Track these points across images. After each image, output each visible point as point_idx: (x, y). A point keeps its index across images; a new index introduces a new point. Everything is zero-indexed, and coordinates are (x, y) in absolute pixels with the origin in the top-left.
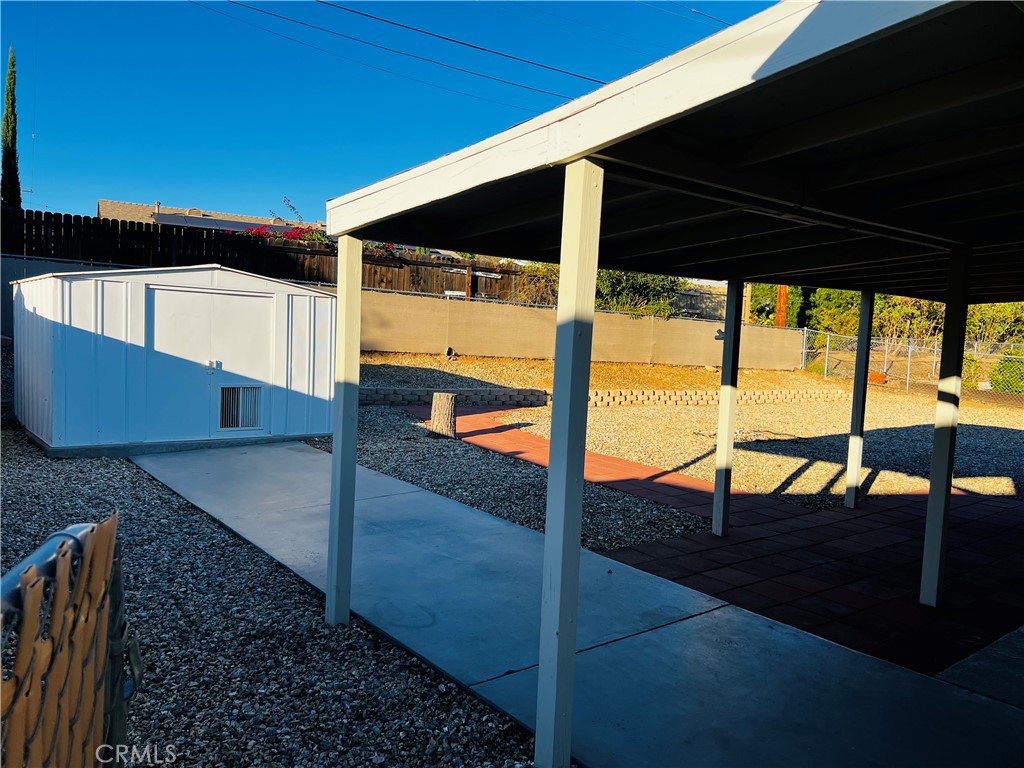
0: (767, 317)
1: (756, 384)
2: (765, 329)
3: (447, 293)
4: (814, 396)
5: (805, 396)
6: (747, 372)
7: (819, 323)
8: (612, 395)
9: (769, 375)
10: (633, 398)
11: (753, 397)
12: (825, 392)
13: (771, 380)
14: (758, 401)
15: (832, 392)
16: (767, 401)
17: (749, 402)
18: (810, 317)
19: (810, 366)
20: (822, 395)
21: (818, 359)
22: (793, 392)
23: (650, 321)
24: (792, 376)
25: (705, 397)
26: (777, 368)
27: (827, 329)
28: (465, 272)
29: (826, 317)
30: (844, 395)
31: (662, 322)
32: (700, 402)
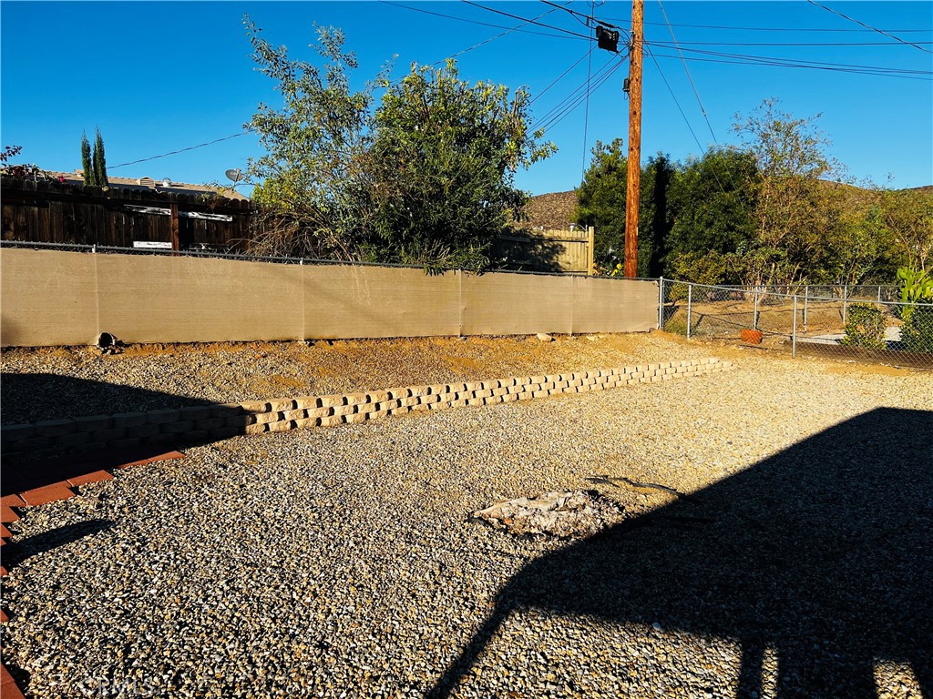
0: (615, 267)
1: (603, 356)
2: (612, 280)
3: (137, 244)
4: (679, 370)
5: (669, 371)
6: (591, 338)
7: (674, 271)
8: (374, 400)
9: (620, 340)
10: (412, 401)
11: (598, 380)
12: (694, 362)
13: (623, 348)
14: (606, 385)
15: (703, 361)
16: (619, 384)
17: (593, 387)
18: (663, 265)
19: (668, 324)
20: (690, 368)
21: (677, 314)
22: (652, 367)
23: (455, 277)
24: (647, 339)
25: (528, 388)
26: (629, 330)
27: (683, 277)
28: (168, 212)
29: (682, 264)
30: (718, 365)
31: (474, 278)
32: (522, 396)
